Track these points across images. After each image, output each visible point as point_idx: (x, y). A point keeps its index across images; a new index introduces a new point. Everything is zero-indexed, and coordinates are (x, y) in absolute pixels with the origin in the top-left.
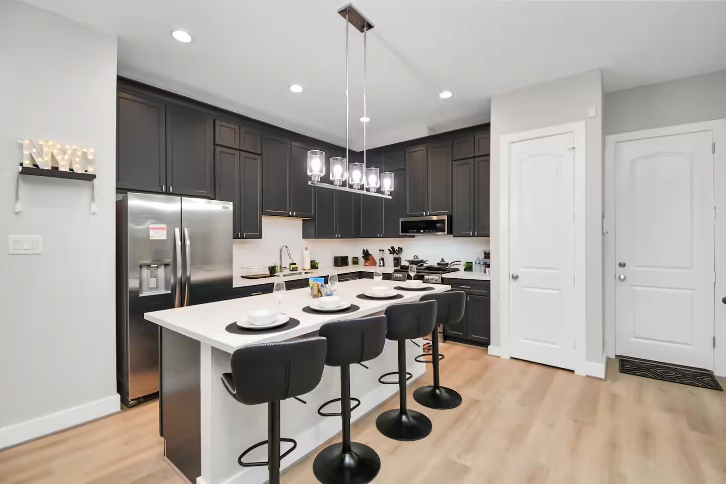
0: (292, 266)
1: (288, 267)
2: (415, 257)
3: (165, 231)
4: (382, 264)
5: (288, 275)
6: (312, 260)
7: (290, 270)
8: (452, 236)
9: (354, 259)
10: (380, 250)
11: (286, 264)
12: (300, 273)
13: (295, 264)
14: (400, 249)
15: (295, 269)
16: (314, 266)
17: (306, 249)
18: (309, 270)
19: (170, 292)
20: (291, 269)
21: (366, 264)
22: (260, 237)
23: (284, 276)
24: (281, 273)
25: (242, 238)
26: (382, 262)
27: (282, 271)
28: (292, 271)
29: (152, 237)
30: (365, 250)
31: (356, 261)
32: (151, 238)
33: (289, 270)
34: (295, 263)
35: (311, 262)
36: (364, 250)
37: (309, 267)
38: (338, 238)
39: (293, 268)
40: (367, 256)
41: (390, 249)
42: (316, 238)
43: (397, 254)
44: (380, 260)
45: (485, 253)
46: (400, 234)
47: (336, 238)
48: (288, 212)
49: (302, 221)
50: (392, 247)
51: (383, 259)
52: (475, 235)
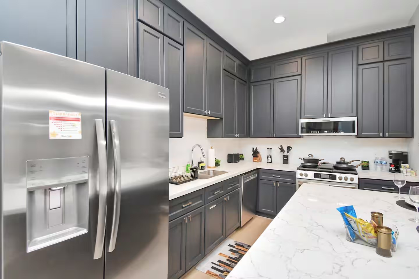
0: (201, 165)
2: (310, 156)
4: (270, 161)
6: (216, 158)
9: (241, 156)
10: (268, 148)
13: (203, 162)
14: (289, 148)
16: (217, 164)
17: (212, 148)
18: (214, 167)
21: (255, 161)
26: (270, 158)
29: (54, 134)
30: (255, 149)
36: (253, 149)
37: (214, 165)
39: (202, 167)
40: (255, 153)
41: (280, 147)
42: (222, 137)
43: (288, 152)
44: (268, 157)
45: (390, 154)
46: (300, 134)
47: (236, 137)
48: (204, 110)
49: (206, 120)
50: (281, 146)
51: (271, 157)
52: (385, 136)
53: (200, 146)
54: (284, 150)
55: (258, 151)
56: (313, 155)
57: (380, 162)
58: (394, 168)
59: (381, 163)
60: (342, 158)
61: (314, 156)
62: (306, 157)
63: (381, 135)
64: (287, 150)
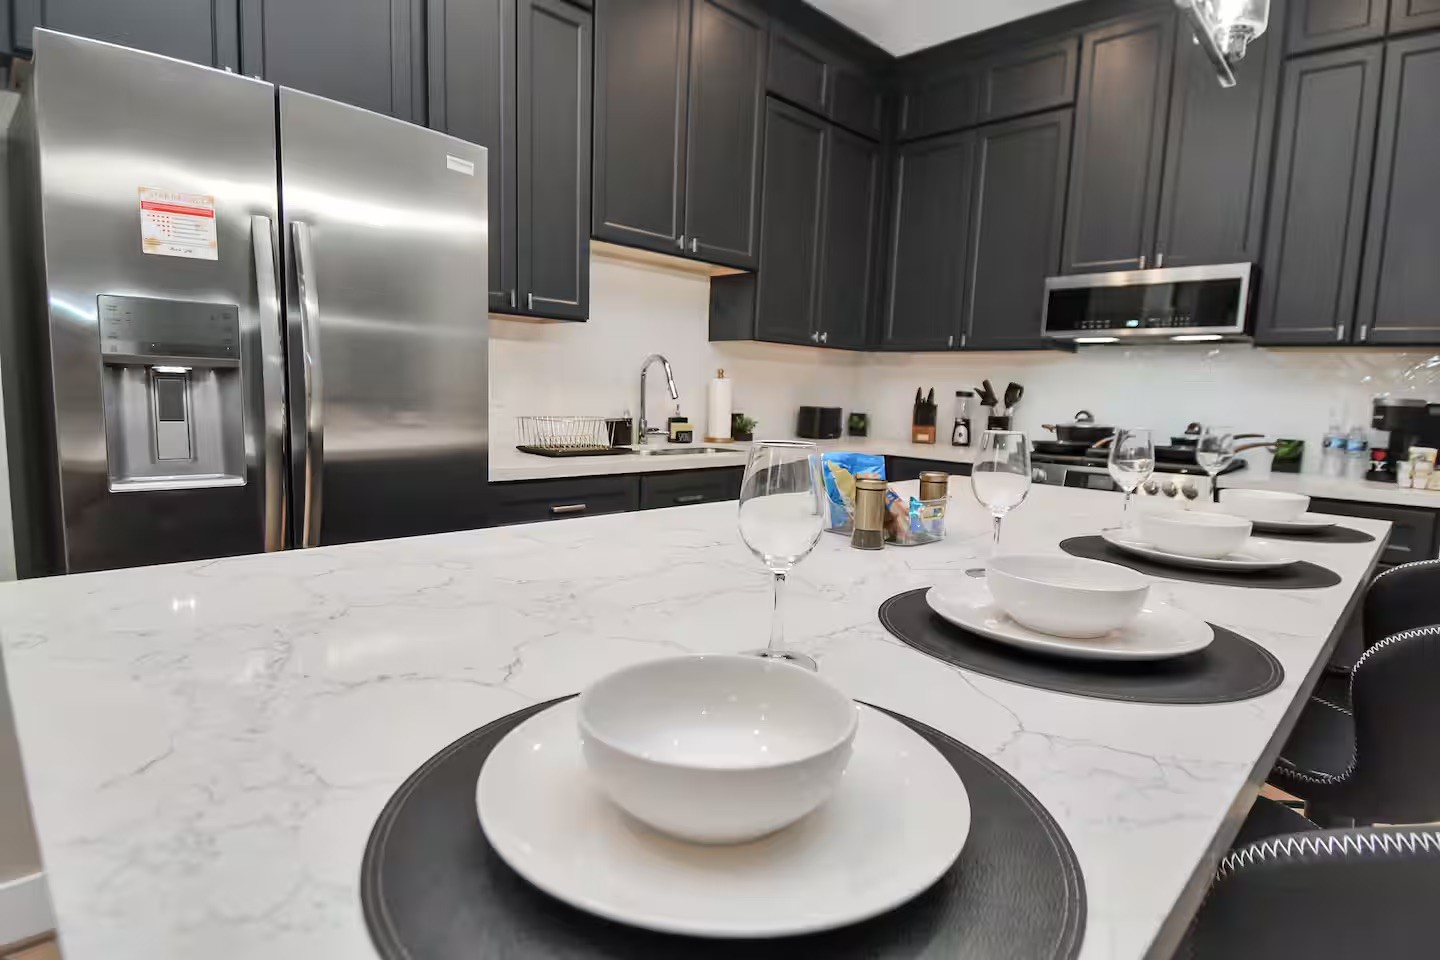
0: (677, 427)
1: (663, 429)
2: (1081, 416)
4: (963, 440)
5: (666, 452)
6: (736, 412)
7: (670, 440)
9: (856, 419)
11: (657, 419)
12: (702, 450)
14: (1014, 393)
15: (683, 437)
16: (741, 430)
17: (721, 374)
18: (726, 441)
19: (240, 481)
20: (673, 436)
21: (921, 437)
22: (580, 315)
23: (654, 453)
24: (642, 446)
25: (522, 311)
26: (962, 429)
27: (645, 443)
28: (677, 440)
29: (153, 242)
31: (862, 424)
32: (147, 250)
33: (665, 438)
34: (683, 416)
35: (734, 417)
37: (727, 434)
38: (821, 345)
39: (677, 433)
40: (924, 413)
41: (982, 389)
42: (754, 339)
43: (1008, 405)
44: (957, 424)
45: (1380, 409)
46: (1044, 334)
47: (813, 344)
48: (674, 238)
49: (709, 279)
50: (986, 384)
51: (967, 424)
52: (1356, 340)
53: (664, 362)
54: (997, 396)
55: (935, 403)
56: (1092, 411)
57: (1339, 443)
58: (1383, 463)
59: (1344, 446)
60: (1192, 426)
61: (1095, 418)
62: (1068, 420)
63: (1340, 336)
64: (1006, 396)
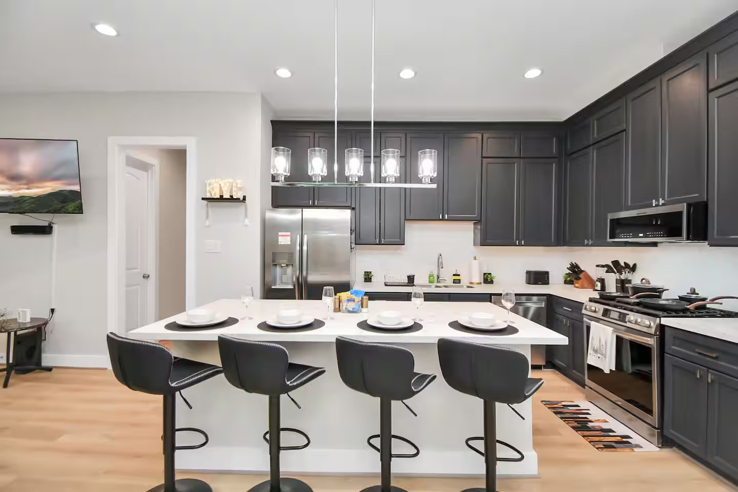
3: (289, 238)
4: (598, 288)
5: (447, 287)
6: (488, 272)
8: (707, 243)
10: (597, 266)
12: (461, 287)
13: (459, 275)
17: (475, 258)
18: (478, 284)
19: (291, 287)
21: (576, 285)
22: (401, 243)
23: (437, 287)
25: (380, 244)
26: (598, 283)
29: (280, 242)
34: (458, 273)
40: (576, 273)
44: (596, 281)
46: (609, 240)
51: (601, 280)
